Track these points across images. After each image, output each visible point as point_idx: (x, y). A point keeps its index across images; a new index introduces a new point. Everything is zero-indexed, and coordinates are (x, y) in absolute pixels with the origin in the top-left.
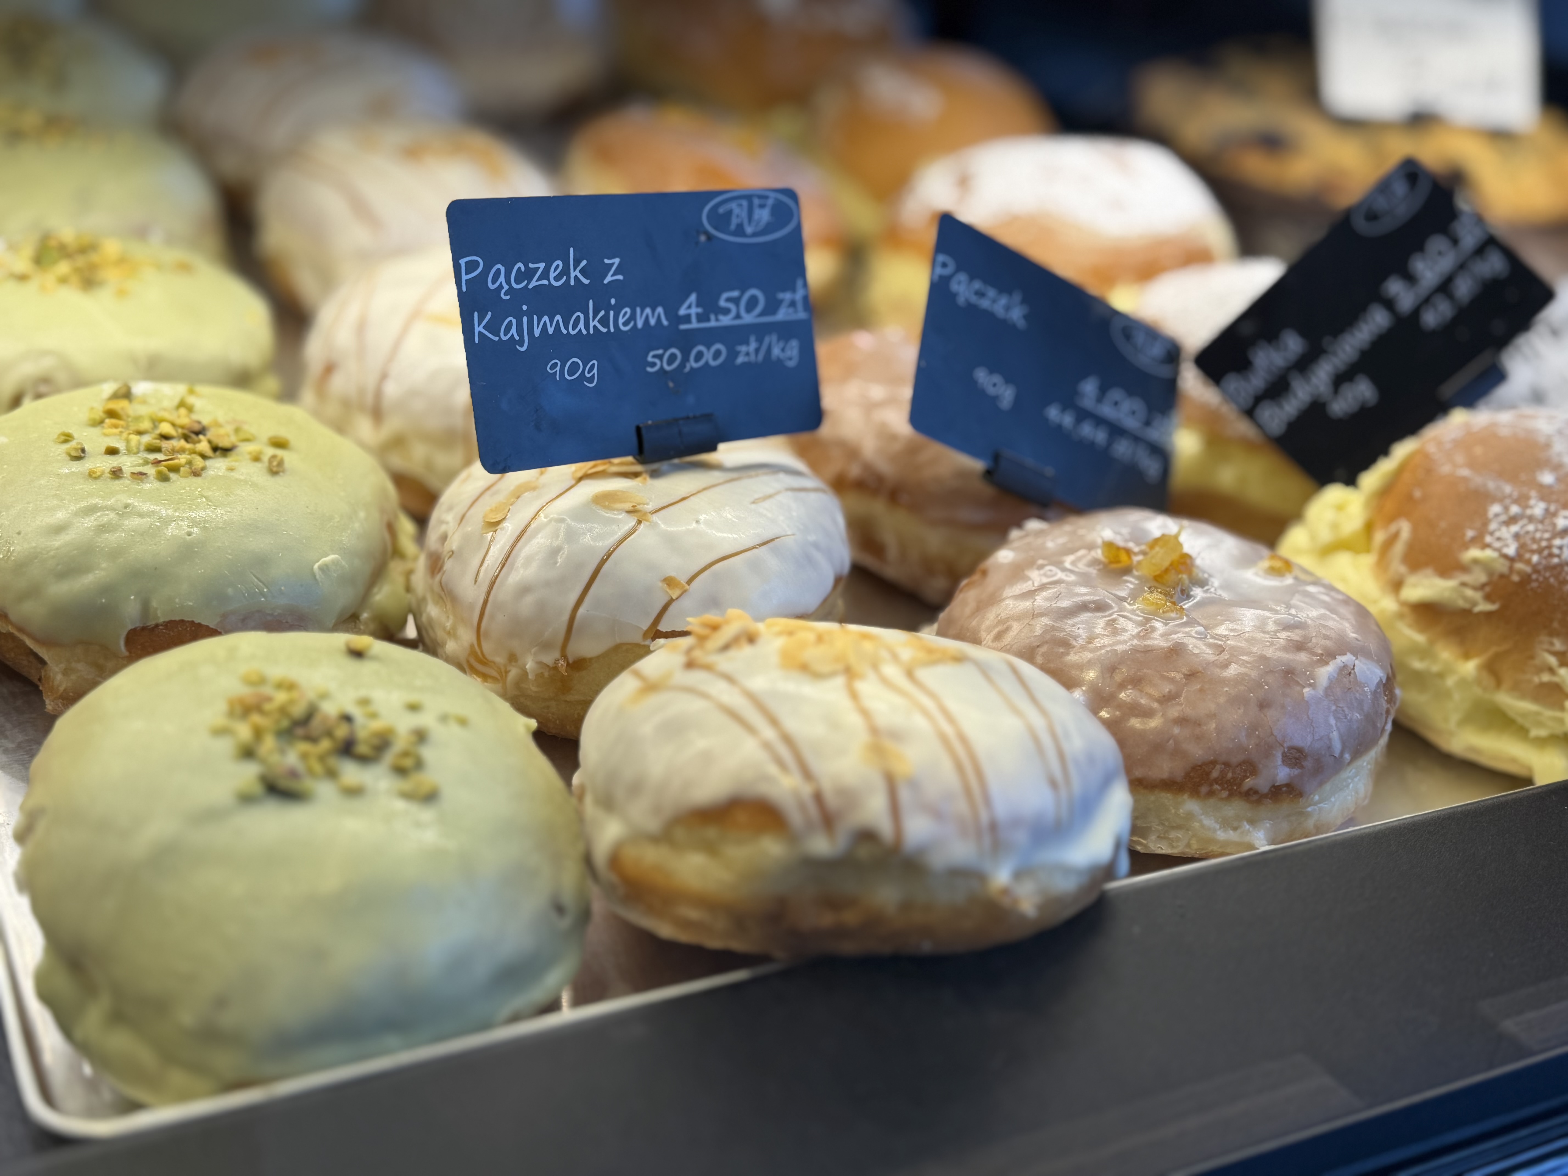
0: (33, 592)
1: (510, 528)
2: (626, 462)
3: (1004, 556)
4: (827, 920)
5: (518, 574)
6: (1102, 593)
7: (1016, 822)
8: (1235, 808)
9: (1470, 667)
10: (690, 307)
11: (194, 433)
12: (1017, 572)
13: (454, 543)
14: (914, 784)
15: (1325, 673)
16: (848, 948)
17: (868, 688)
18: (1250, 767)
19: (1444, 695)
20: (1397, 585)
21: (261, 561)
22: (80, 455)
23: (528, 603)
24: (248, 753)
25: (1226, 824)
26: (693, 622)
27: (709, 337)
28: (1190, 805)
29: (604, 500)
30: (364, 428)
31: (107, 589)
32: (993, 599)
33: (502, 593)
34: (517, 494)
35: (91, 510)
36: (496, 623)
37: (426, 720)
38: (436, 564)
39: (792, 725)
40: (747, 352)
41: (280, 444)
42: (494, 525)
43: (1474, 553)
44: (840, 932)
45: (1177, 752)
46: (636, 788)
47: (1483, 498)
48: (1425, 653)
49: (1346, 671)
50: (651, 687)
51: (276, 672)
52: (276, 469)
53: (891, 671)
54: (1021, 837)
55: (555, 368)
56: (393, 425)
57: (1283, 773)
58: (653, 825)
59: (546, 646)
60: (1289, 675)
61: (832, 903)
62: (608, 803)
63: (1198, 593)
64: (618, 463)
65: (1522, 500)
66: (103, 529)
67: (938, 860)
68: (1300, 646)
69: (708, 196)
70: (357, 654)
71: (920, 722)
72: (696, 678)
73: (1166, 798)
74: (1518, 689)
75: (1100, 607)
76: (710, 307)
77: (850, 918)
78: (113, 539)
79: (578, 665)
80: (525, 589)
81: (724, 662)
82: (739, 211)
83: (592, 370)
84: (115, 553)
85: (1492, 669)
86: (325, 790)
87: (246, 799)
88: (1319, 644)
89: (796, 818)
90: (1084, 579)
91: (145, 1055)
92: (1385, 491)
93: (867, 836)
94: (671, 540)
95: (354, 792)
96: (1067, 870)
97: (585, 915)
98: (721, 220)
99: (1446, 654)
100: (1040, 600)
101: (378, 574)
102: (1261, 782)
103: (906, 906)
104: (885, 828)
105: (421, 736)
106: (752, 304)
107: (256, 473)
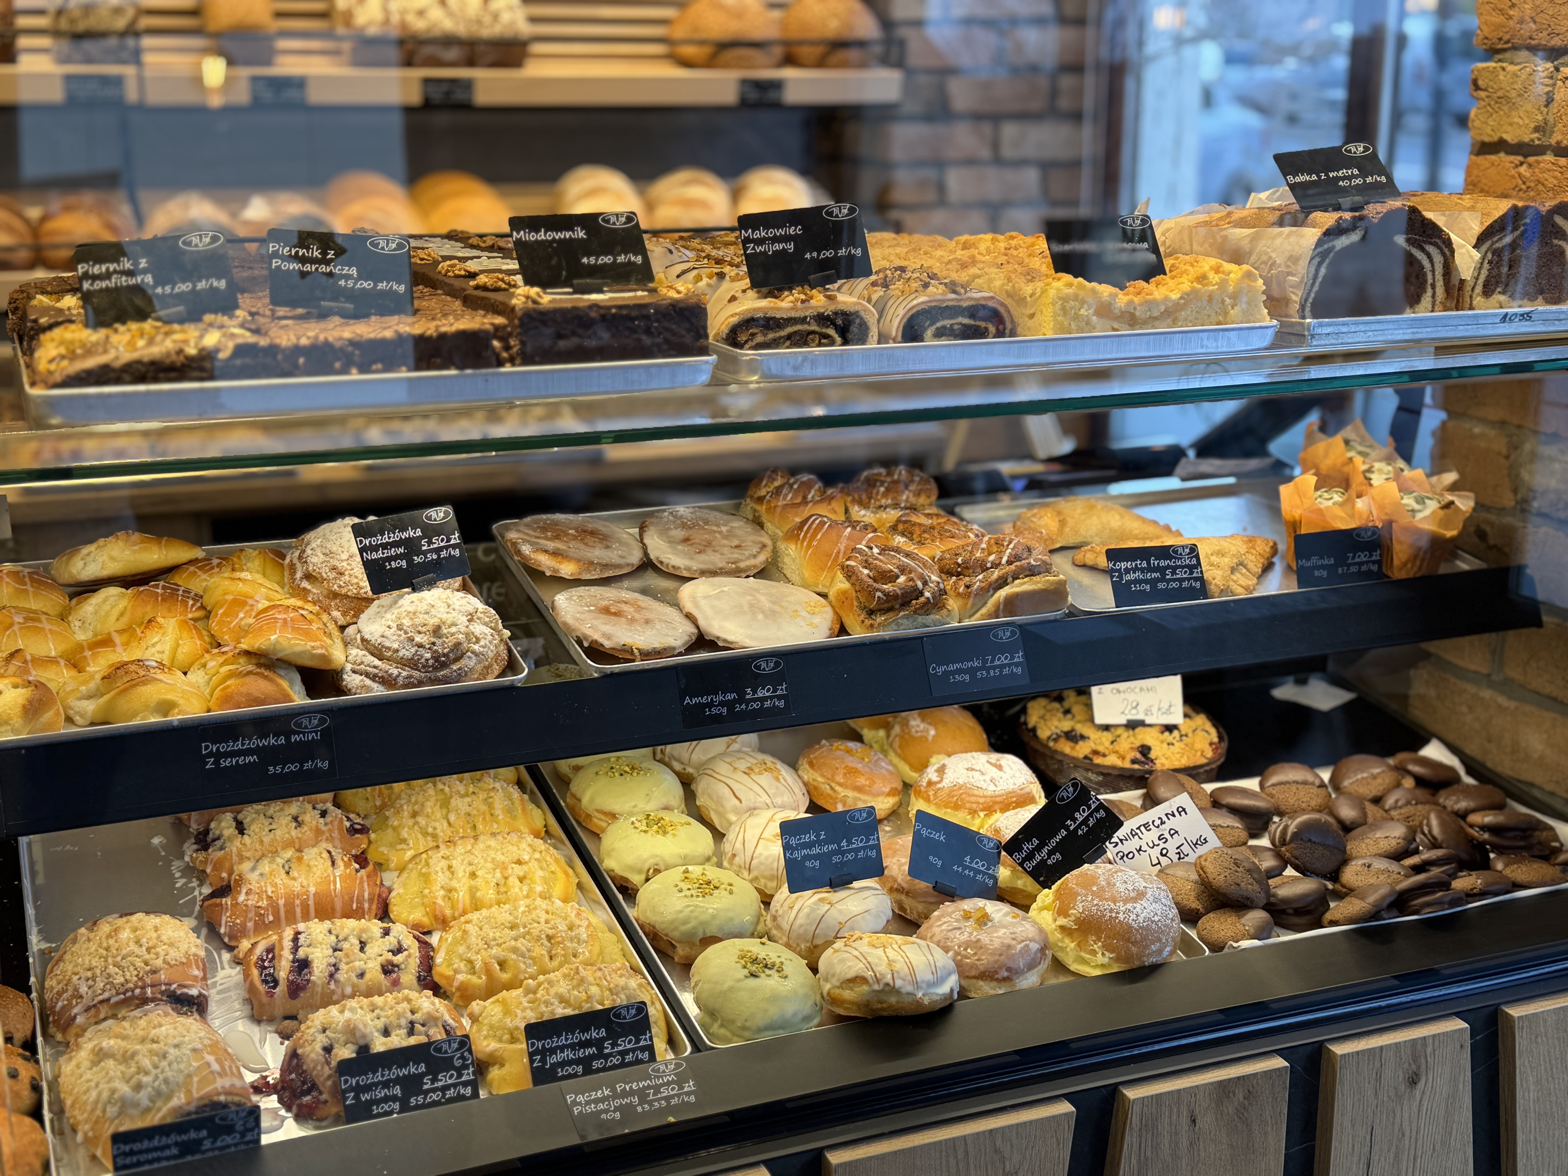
0: (676, 928)
1: (796, 908)
2: (827, 889)
3: (936, 913)
4: (880, 1006)
5: (799, 921)
6: (961, 925)
7: (923, 982)
8: (993, 984)
9: (1073, 945)
10: (844, 843)
11: (709, 883)
12: (939, 918)
13: (780, 912)
14: (898, 972)
15: (1019, 947)
16: (885, 1014)
17: (889, 951)
18: (996, 972)
19: (1067, 953)
20: (1055, 920)
21: (731, 919)
22: (681, 891)
23: (802, 931)
24: (745, 967)
25: (992, 988)
26: (846, 935)
27: (849, 851)
28: (981, 983)
29: (822, 900)
30: (746, 874)
31: (695, 928)
32: (931, 926)
33: (795, 927)
34: (797, 898)
35: (688, 906)
36: (792, 935)
37: (782, 959)
38: (774, 918)
39: (869, 959)
40: (861, 854)
41: (731, 885)
42: (791, 908)
43: (1072, 911)
44: (883, 1009)
45: (977, 968)
46: (833, 975)
47: (1078, 894)
48: (1062, 941)
49: (1027, 946)
50: (836, 951)
51: (746, 948)
52: (731, 892)
53: (895, 946)
54: (924, 985)
55: (807, 864)
56: (754, 874)
57: (1006, 974)
58: (838, 984)
59: (807, 941)
60: (1009, 947)
61: (880, 1002)
62: (826, 980)
63: (990, 924)
64: (824, 889)
65: (1086, 895)
66: (692, 911)
67: (904, 991)
68: (1014, 939)
69: (848, 811)
70: (763, 944)
71: (900, 958)
72: (847, 948)
73: (974, 981)
74: (1085, 951)
75: (959, 928)
76: (849, 843)
77: (884, 1005)
78: (696, 914)
79: (816, 947)
80: (801, 926)
81: (854, 945)
82: (857, 815)
83: (817, 863)
84: (696, 918)
85: (1079, 945)
86: (762, 975)
87: (746, 977)
88: (1020, 938)
89: (871, 981)
90: (957, 921)
91: (728, 1034)
92: (1058, 891)
93: (887, 984)
94: (840, 911)
95: (769, 976)
96: (937, 995)
97: (822, 1008)
98: (852, 818)
99: (1067, 941)
100: (944, 927)
101: (758, 922)
102: (999, 976)
103: (897, 1002)
104: (891, 983)
105: (782, 963)
106: (862, 840)
107: (726, 893)
